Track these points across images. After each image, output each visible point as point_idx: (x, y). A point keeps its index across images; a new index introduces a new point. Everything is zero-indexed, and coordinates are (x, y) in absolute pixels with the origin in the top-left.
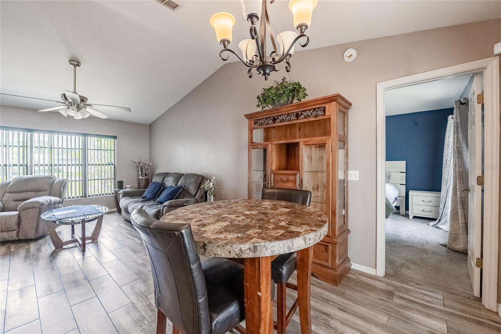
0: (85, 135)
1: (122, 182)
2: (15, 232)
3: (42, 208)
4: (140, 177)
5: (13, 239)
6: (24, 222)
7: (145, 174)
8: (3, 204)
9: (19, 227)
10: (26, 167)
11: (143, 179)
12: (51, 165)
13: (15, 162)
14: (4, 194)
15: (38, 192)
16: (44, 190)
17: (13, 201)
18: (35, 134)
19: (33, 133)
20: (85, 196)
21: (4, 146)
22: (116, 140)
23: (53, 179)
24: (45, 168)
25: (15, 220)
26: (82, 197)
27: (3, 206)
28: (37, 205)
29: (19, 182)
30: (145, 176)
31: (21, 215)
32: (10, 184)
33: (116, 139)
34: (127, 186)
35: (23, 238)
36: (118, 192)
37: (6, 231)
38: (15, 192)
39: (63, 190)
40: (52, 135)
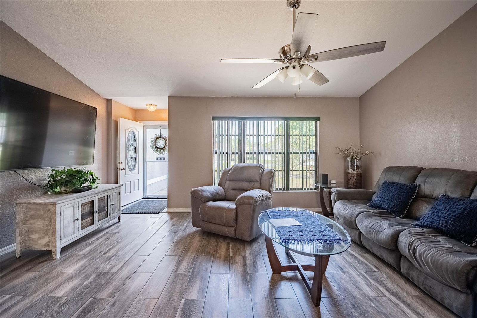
0: (287, 119)
1: (327, 175)
2: (233, 229)
3: (256, 206)
4: (350, 171)
5: (232, 236)
6: (240, 219)
7: (357, 166)
8: (225, 191)
9: (236, 224)
10: (241, 155)
11: (354, 173)
12: (259, 153)
13: (233, 151)
14: (226, 181)
15: (251, 183)
16: (256, 181)
17: (232, 190)
18: (247, 121)
19: (246, 121)
20: (287, 189)
21: (226, 135)
22: (318, 122)
23: (262, 168)
24: (254, 156)
25: (233, 215)
26: (284, 189)
27: (225, 194)
28: (252, 201)
29: (237, 169)
30: (357, 169)
31: (238, 210)
32: (230, 172)
33: (319, 120)
34: (332, 182)
35: (240, 238)
36: (324, 189)
37: (227, 226)
38: (233, 181)
39: (272, 183)
40: (260, 121)
